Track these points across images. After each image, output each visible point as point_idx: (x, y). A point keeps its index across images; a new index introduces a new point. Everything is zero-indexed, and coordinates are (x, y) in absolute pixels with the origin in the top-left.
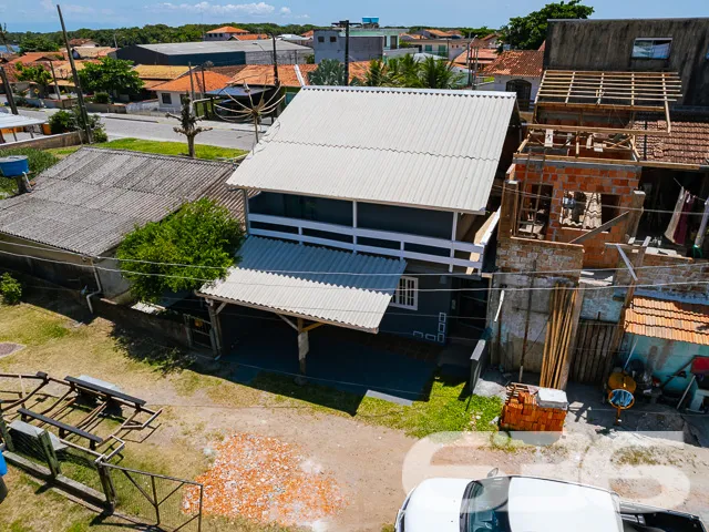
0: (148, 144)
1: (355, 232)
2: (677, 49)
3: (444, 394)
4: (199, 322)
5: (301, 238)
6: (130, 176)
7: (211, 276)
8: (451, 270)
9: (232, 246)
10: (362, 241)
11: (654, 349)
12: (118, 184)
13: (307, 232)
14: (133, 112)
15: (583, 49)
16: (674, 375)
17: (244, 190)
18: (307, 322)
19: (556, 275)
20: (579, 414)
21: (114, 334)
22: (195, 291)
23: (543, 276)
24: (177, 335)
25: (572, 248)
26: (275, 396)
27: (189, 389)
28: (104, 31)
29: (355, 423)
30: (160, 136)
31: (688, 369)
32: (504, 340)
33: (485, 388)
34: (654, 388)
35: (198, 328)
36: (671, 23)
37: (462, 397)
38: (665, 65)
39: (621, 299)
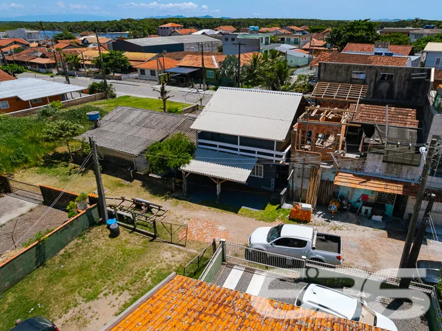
0: (137, 99)
1: (239, 147)
2: (368, 76)
3: (270, 208)
4: (178, 181)
5: (218, 149)
6: (143, 121)
7: (184, 163)
8: (274, 162)
9: (191, 151)
10: (241, 150)
11: (348, 192)
12: (138, 124)
13: (220, 147)
14: (125, 79)
15: (333, 74)
16: (356, 201)
17: (197, 130)
18: (220, 180)
19: (312, 164)
20: (319, 215)
21: (143, 186)
22: (178, 169)
23: (308, 164)
24: (169, 186)
27: (176, 204)
28: (97, 22)
29: (237, 216)
30: (142, 94)
31: (360, 199)
32: (295, 189)
33: (287, 206)
34: (348, 206)
35: (177, 183)
37: (277, 209)
38: (364, 82)
39: (334, 173)
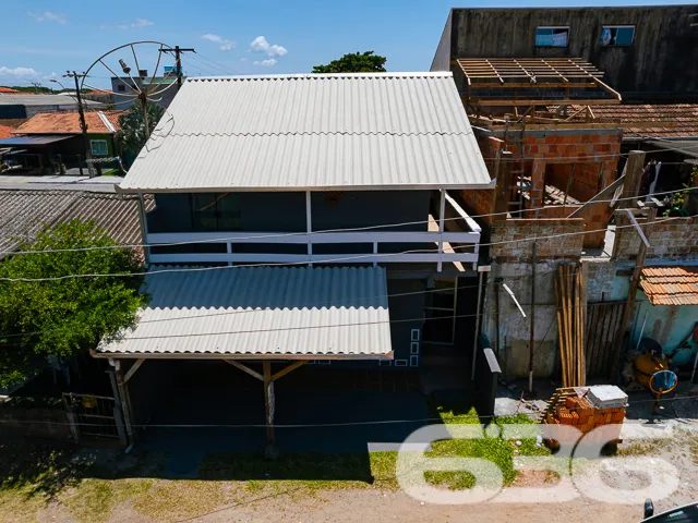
1: (310, 238)
2: (575, 37)
4: (91, 400)
5: (231, 257)
8: (439, 269)
10: (320, 249)
13: (239, 248)
15: (489, 38)
16: (679, 347)
19: (556, 257)
22: (91, 352)
25: (572, 223)
26: (244, 484)
29: (378, 492)
31: (690, 339)
35: (88, 411)
36: (568, 11)
38: (566, 51)
39: (625, 272)
